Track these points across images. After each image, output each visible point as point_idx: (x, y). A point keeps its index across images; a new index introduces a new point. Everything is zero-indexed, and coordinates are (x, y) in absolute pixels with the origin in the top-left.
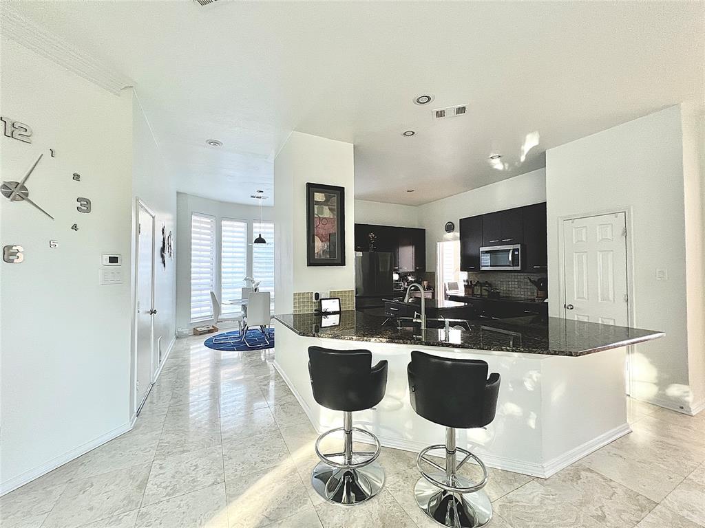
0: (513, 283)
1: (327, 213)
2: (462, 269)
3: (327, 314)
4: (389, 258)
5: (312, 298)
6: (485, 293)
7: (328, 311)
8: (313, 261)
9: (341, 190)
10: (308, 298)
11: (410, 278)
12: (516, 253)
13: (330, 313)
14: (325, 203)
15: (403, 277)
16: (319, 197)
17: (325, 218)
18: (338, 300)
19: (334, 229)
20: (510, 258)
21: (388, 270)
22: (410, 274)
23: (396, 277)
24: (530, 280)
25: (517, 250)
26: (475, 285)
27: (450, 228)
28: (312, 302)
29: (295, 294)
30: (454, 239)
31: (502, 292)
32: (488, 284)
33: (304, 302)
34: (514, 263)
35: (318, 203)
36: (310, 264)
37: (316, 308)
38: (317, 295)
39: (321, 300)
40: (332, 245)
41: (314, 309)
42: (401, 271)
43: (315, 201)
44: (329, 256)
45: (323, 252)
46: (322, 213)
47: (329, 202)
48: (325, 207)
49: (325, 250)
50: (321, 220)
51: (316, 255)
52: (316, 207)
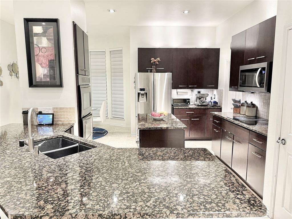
1: (45, 42)
14: (44, 34)
16: (37, 29)
17: (45, 48)
19: (53, 57)
35: (37, 35)
40: (50, 68)
43: (34, 33)
44: (49, 79)
45: (44, 76)
46: (41, 43)
47: (47, 33)
48: (43, 38)
49: (45, 75)
50: (40, 49)
51: (37, 78)
52: (35, 38)
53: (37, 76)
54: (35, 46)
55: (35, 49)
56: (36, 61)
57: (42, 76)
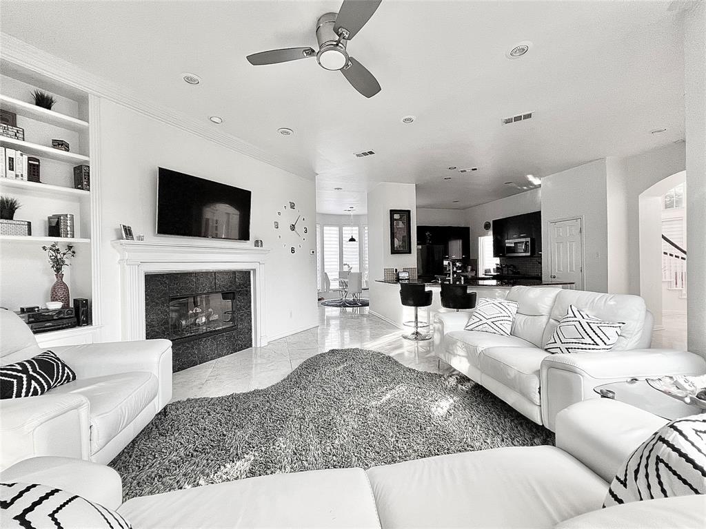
1: (401, 225)
2: (495, 256)
3: (402, 280)
5: (393, 271)
7: (402, 278)
8: (394, 251)
9: (409, 211)
10: (391, 271)
11: (458, 264)
12: (527, 244)
16: (396, 216)
18: (408, 273)
20: (524, 248)
21: (440, 258)
22: (458, 261)
23: (446, 263)
25: (528, 242)
26: (503, 267)
27: (487, 226)
29: (384, 269)
30: (490, 235)
32: (512, 266)
33: (389, 274)
34: (525, 251)
35: (396, 220)
36: (392, 253)
38: (396, 270)
39: (399, 272)
40: (404, 241)
42: (450, 258)
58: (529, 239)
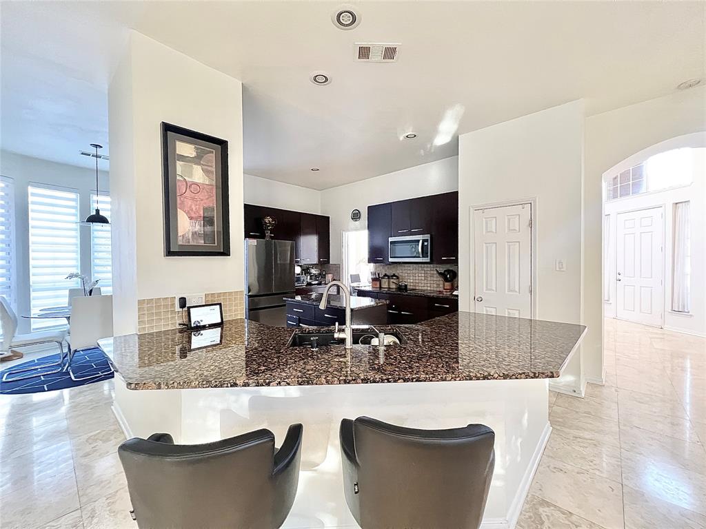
0: (420, 275)
1: (199, 175)
2: (370, 261)
3: (199, 328)
4: (289, 248)
5: (173, 305)
6: (393, 286)
7: (202, 324)
8: (175, 249)
9: (223, 144)
10: (165, 306)
11: (314, 271)
12: (426, 244)
13: (204, 327)
14: (197, 160)
15: (306, 270)
16: (185, 148)
17: (196, 184)
18: (218, 306)
19: (212, 202)
20: (420, 250)
21: (288, 262)
22: (314, 266)
23: (298, 270)
24: (437, 271)
25: (427, 241)
26: (382, 278)
27: (356, 216)
28: (174, 312)
29: (141, 302)
30: (362, 229)
31: (409, 284)
32: (396, 276)
33: (158, 314)
34: (424, 254)
35: (182, 158)
36: (169, 253)
37: (181, 322)
38: (183, 302)
39: (189, 308)
40: (208, 225)
41: (178, 322)
42: (303, 263)
43: (178, 154)
44: (203, 242)
45: (193, 235)
46: (191, 175)
47: (203, 159)
48: (195, 166)
49: (196, 232)
50: (189, 185)
51: (180, 238)
52: (179, 164)
53: (180, 233)
54: (178, 178)
55: (178, 184)
56: (178, 206)
57: (190, 236)
58: (427, 237)
